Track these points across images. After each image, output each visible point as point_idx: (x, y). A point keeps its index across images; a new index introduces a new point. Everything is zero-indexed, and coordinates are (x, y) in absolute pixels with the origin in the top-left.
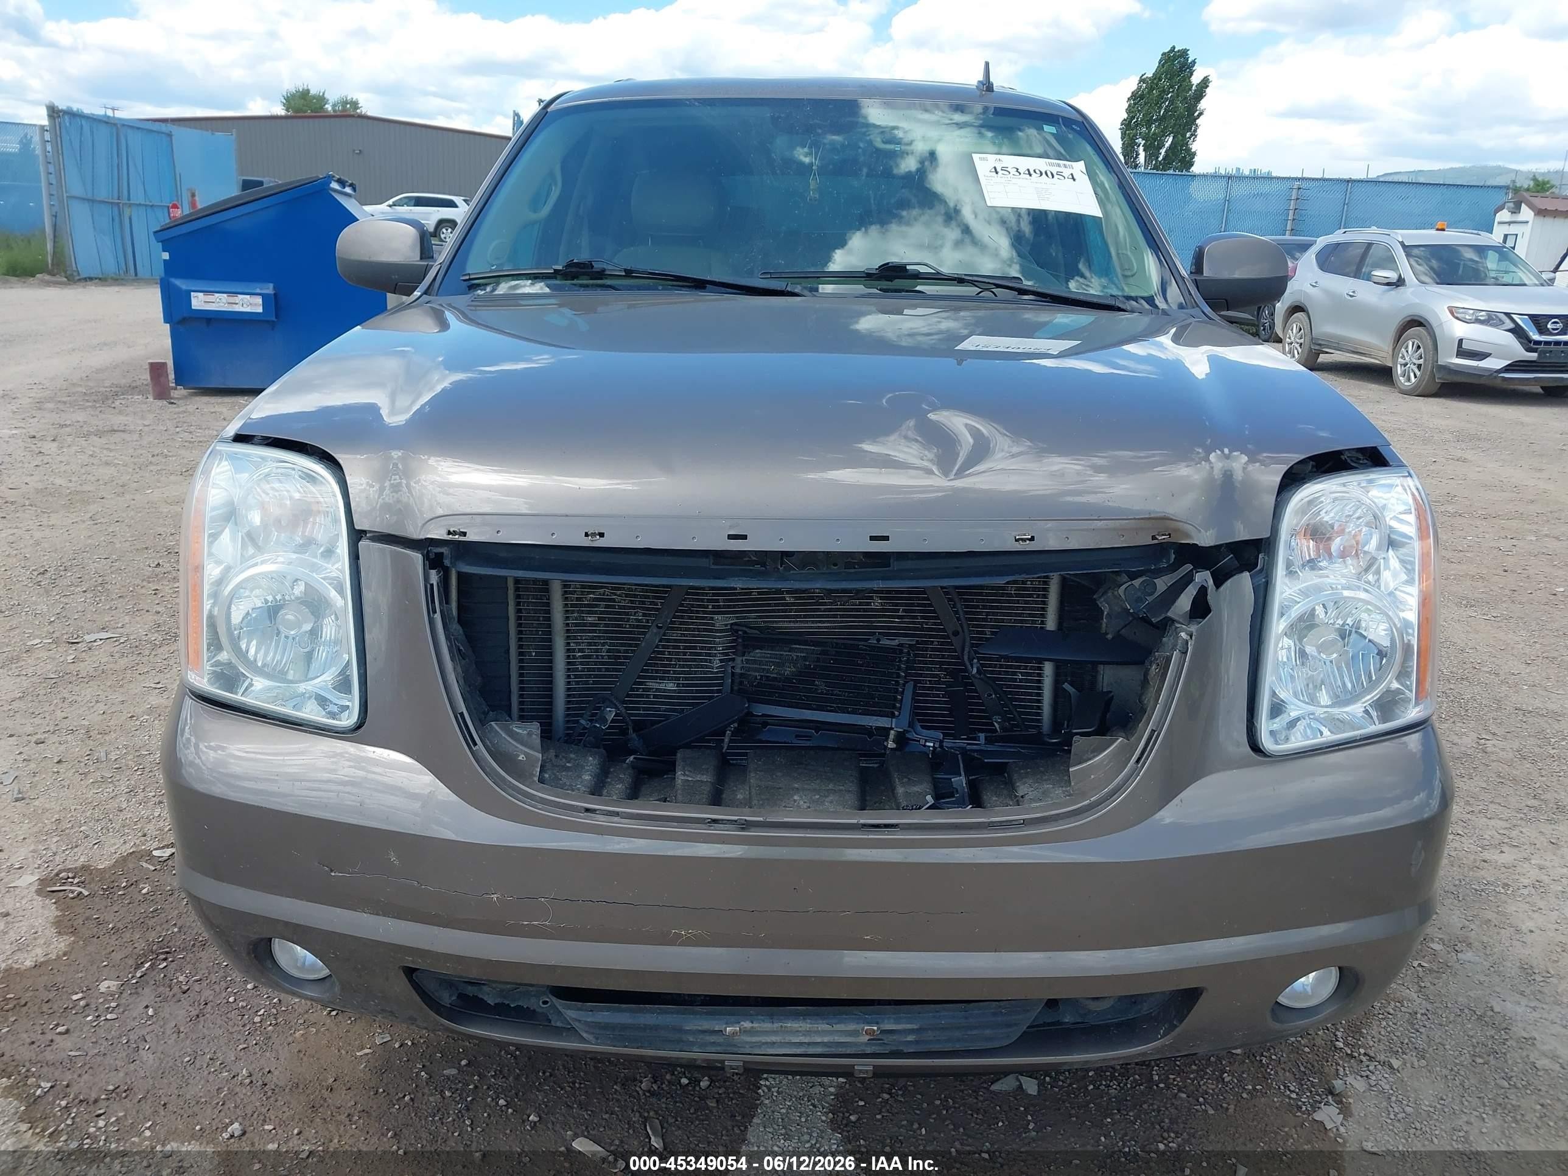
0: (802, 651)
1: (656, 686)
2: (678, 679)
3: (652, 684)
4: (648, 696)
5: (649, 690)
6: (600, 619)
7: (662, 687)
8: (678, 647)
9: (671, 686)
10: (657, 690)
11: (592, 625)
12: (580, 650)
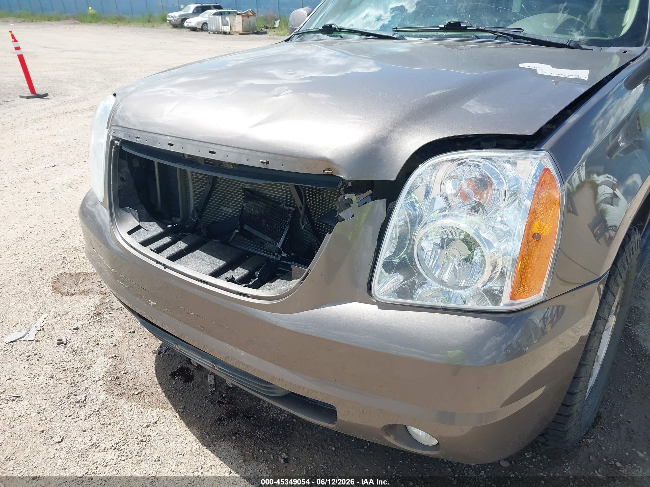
0: (261, 204)
1: (225, 209)
2: (233, 208)
3: (223, 208)
4: (222, 213)
5: (222, 210)
6: (204, 177)
7: (227, 210)
8: (232, 195)
9: (230, 211)
10: (226, 211)
11: (201, 179)
12: (198, 189)
